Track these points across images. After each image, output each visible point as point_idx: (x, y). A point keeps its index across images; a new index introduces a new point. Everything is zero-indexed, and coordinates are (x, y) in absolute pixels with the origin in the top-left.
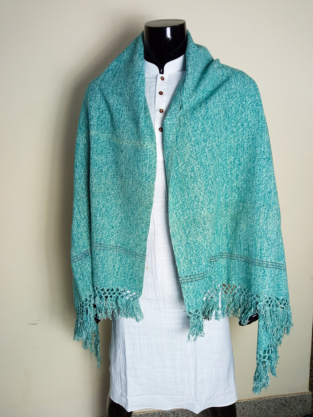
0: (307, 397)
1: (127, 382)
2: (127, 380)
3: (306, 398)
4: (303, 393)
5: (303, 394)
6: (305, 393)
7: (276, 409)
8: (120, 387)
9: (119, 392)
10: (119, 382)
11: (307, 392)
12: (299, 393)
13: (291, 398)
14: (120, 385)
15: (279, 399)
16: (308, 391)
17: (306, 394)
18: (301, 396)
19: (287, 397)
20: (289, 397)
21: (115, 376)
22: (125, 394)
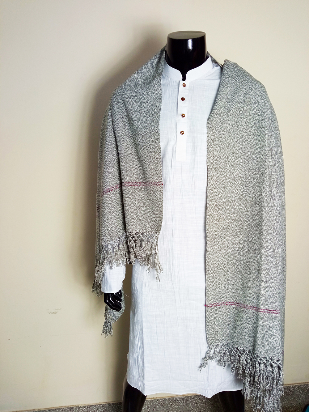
1: (145, 367)
2: (145, 366)
8: (137, 372)
9: (136, 377)
10: (136, 368)
14: (137, 370)
18: (304, 386)
20: (292, 386)
21: (132, 362)
22: (142, 379)
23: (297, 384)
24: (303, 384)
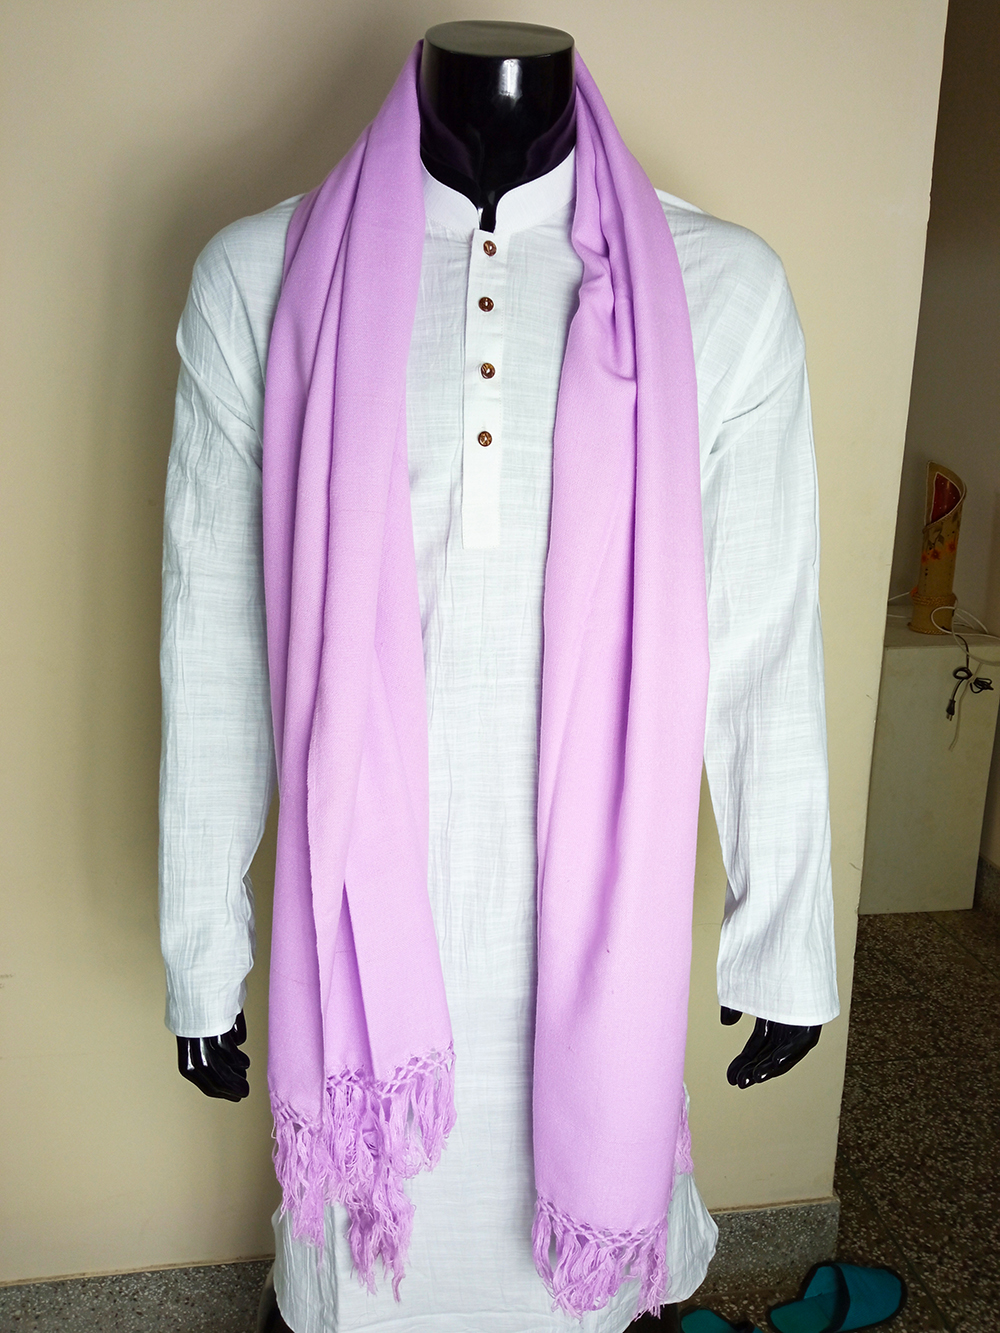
0: (826, 1213)
3: (822, 1216)
4: (814, 1200)
5: (814, 1204)
6: (819, 1199)
7: (731, 1244)
11: (828, 1198)
12: (803, 1201)
13: (777, 1214)
15: (743, 1218)
16: (832, 1196)
17: (823, 1202)
18: (808, 1210)
19: (766, 1213)
20: (772, 1211)
23: (785, 1206)
24: (804, 1204)
